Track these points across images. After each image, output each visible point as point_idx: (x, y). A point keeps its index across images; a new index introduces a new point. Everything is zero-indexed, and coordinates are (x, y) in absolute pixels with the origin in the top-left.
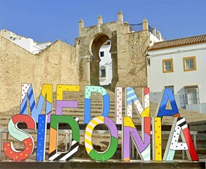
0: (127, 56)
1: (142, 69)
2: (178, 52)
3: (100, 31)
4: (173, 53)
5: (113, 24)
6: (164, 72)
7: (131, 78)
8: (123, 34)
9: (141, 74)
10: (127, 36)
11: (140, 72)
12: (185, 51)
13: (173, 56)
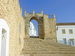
0: (48, 26)
1: (54, 32)
2: (67, 27)
3: (34, 15)
4: (65, 27)
5: (40, 14)
6: (62, 34)
7: (50, 35)
8: (46, 18)
9: (54, 34)
10: (48, 19)
11: (54, 33)
12: (69, 27)
13: (65, 28)
